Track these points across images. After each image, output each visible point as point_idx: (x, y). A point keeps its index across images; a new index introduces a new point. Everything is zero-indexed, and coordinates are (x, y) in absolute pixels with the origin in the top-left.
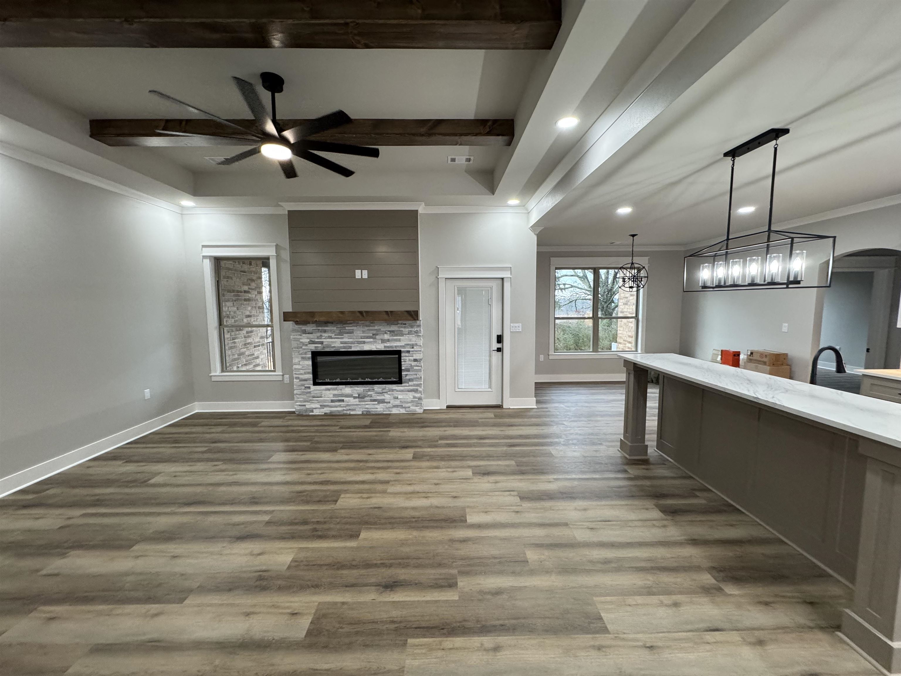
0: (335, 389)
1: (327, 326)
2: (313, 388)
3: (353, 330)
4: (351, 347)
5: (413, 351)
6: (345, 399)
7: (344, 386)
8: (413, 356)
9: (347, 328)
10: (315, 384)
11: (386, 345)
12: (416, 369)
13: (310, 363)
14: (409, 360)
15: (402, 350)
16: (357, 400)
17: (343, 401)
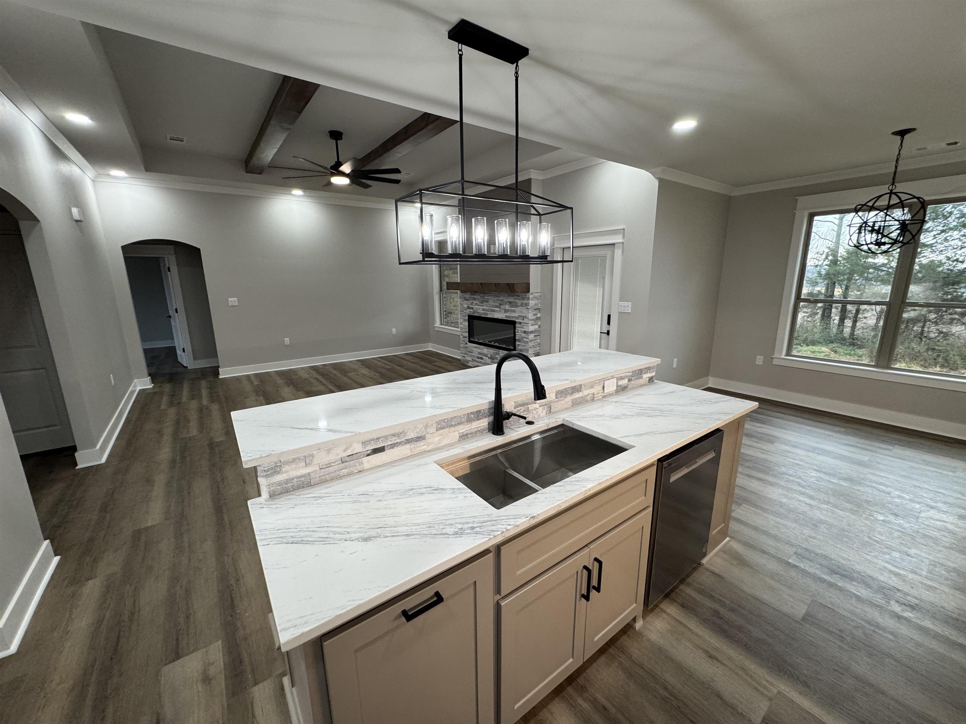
0: (479, 348)
1: (475, 295)
2: (468, 343)
3: (488, 299)
4: (487, 314)
5: (523, 323)
6: (484, 358)
7: (483, 347)
8: (523, 328)
9: (485, 297)
10: (470, 341)
11: (507, 315)
12: (525, 341)
13: (467, 324)
14: (521, 331)
15: (517, 320)
16: (490, 360)
17: (482, 358)
